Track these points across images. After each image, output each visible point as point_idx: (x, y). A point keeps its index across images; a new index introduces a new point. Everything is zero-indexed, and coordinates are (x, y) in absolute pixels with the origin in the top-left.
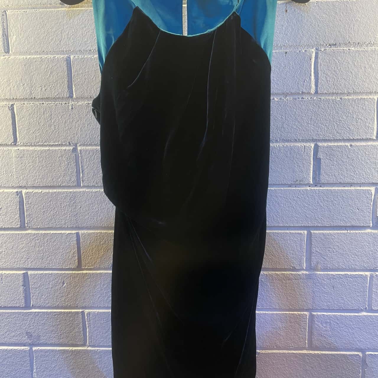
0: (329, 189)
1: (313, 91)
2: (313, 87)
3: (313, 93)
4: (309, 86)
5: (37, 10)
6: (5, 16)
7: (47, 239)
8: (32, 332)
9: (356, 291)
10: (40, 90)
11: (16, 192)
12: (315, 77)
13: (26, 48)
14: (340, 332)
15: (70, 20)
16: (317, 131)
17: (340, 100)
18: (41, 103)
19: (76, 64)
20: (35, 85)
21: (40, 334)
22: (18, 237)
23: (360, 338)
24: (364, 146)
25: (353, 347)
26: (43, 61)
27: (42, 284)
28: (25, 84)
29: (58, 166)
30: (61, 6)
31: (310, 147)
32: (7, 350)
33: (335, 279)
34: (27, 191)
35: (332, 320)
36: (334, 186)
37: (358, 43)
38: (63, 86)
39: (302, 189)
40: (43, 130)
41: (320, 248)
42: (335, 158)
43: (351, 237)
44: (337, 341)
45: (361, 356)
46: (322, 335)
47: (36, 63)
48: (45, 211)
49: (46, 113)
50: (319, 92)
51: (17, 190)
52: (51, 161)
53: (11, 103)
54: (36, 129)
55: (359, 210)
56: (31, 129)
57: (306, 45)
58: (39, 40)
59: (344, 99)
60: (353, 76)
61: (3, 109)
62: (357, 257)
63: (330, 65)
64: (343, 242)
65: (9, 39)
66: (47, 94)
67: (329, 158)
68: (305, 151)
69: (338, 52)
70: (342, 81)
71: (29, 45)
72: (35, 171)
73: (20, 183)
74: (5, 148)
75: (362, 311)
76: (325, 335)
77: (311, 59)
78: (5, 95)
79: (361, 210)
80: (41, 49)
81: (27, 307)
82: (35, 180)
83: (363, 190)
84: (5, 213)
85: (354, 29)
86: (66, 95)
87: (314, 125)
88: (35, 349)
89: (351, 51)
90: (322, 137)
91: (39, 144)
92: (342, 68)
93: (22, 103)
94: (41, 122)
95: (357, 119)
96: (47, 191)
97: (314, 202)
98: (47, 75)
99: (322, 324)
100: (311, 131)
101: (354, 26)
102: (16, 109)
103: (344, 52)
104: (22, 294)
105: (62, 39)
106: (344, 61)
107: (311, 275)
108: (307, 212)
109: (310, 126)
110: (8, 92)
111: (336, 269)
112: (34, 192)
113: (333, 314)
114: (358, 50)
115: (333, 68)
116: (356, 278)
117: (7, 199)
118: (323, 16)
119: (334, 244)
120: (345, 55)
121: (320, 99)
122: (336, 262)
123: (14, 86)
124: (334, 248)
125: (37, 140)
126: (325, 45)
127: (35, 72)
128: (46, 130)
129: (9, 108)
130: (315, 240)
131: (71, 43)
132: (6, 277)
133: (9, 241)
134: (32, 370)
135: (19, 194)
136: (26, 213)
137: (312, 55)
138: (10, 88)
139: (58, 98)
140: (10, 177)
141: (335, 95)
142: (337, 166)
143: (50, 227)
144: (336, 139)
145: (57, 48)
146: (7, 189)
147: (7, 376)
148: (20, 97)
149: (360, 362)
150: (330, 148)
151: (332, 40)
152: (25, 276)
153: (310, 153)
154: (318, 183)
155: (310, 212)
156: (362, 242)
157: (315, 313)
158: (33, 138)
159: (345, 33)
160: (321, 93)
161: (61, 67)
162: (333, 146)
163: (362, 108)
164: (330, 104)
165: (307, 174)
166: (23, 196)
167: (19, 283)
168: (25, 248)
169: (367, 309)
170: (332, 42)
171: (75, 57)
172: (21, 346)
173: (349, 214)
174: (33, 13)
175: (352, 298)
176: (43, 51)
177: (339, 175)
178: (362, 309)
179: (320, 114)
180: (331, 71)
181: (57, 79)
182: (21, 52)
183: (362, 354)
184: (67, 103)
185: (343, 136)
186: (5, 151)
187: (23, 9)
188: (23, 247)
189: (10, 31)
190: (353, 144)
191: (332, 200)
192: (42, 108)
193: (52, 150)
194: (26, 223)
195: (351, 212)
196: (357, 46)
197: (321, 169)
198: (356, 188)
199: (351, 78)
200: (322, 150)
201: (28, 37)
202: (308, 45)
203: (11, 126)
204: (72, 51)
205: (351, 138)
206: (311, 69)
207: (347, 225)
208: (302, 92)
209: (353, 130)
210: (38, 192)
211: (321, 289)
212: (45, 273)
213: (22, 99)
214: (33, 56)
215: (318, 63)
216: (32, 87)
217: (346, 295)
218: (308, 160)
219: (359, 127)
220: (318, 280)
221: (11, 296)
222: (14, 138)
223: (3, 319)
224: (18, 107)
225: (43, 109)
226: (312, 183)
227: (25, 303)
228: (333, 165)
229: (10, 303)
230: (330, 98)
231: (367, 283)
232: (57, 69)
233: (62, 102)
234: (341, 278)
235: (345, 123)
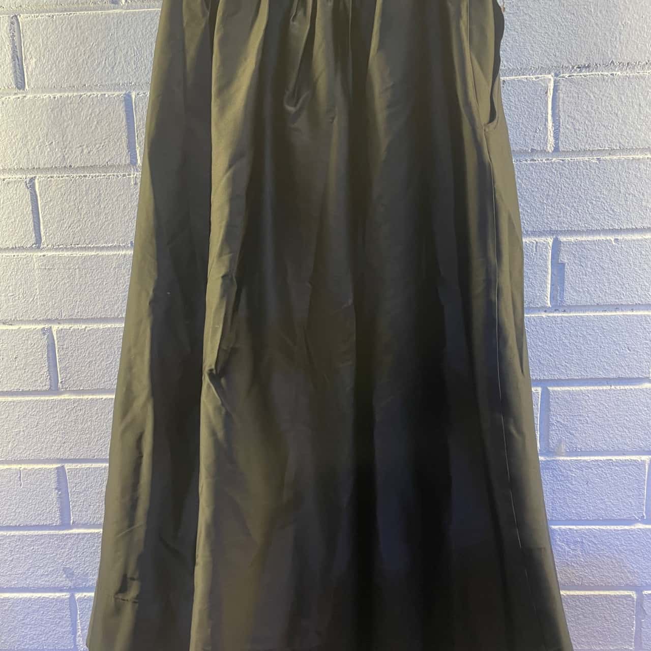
0: (579, 316)
1: (550, 148)
2: (551, 140)
3: (550, 151)
4: (544, 138)
5: (71, 14)
6: (16, 24)
7: (96, 409)
8: (73, 567)
9: (626, 487)
10: (78, 153)
11: (42, 330)
12: (553, 123)
13: (54, 79)
14: (599, 557)
15: (128, 31)
16: (559, 217)
17: (596, 163)
18: (82, 175)
19: (141, 107)
20: (71, 144)
21: (87, 570)
22: (46, 406)
23: (633, 567)
24: (638, 240)
25: (620, 583)
26: (84, 102)
27: (90, 485)
28: (54, 143)
29: (113, 283)
30: (112, 5)
31: (545, 245)
32: (30, 599)
33: (590, 468)
34: (61, 327)
35: (585, 538)
36: (588, 311)
37: (628, 64)
38: (120, 145)
39: (533, 315)
40: (87, 222)
41: (563, 416)
42: (589, 263)
43: (617, 397)
44: (593, 573)
45: (635, 598)
46: (569, 563)
47: (72, 105)
48: (92, 361)
49: (90, 192)
50: (561, 149)
51: (43, 326)
52: (101, 275)
53: (30, 176)
54: (74, 221)
55: (630, 350)
56: (65, 221)
57: (539, 67)
58: (76, 65)
59: (604, 160)
60: (618, 120)
61: (16, 186)
62: (627, 431)
63: (579, 101)
64: (604, 405)
65: (24, 64)
66: (92, 159)
67: (578, 262)
68: (538, 251)
69: (592, 79)
70: (600, 128)
71: (59, 75)
72: (73, 293)
73: (48, 313)
74: (22, 254)
75: (636, 521)
76: (574, 563)
77: (546, 93)
78: (19, 163)
79: (634, 350)
80: (81, 82)
81: (65, 525)
82: (73, 308)
83: (637, 316)
84: (22, 365)
85: (620, 39)
86: (124, 162)
87: (552, 207)
88: (79, 596)
89: (616, 77)
90: (567, 226)
91: (80, 245)
92: (600, 107)
93: (49, 176)
94: (81, 208)
95: (627, 195)
96: (95, 326)
97: (553, 339)
98: (92, 127)
99: (568, 545)
100: (547, 217)
101: (620, 34)
102: (39, 185)
103: (604, 80)
104: (56, 504)
105: (115, 64)
106: (603, 95)
107: (549, 463)
108: (541, 356)
109: (545, 207)
110: (24, 156)
111: (592, 451)
112: (72, 329)
113: (587, 527)
114: (628, 75)
115: (585, 107)
116: (626, 465)
117: (26, 341)
118: (567, 18)
119: (588, 409)
120: (605, 84)
121: (563, 160)
122: (591, 440)
123: (35, 147)
124: (588, 417)
125: (76, 239)
126: (571, 67)
127: (70, 122)
128: (91, 221)
129: (26, 184)
130: (556, 402)
131: (132, 70)
132: (27, 475)
133: (30, 413)
134: (74, 632)
135: (47, 332)
136: (59, 365)
137: (549, 85)
138: (28, 150)
139: (111, 166)
140: (31, 303)
141: (589, 153)
142: (592, 276)
143: (102, 389)
144: (591, 230)
145: (108, 79)
146: (25, 324)
147: (31, 643)
148: (45, 165)
149: (633, 607)
150: (580, 245)
151: (583, 59)
152: (61, 472)
153: (547, 255)
154: (560, 306)
155: (547, 355)
156: (636, 405)
157: (556, 527)
158: (68, 235)
159: (605, 47)
160: (564, 151)
161: (115, 111)
162: (585, 241)
163: (635, 175)
164: (580, 170)
165: (541, 289)
166: (53, 337)
167: (49, 485)
168: (60, 426)
169: (645, 518)
170: (583, 62)
171: (138, 94)
172: (55, 592)
173: (613, 358)
174: (65, 17)
175: (618, 500)
176: (83, 83)
177: (595, 291)
178: (637, 518)
179: (563, 187)
180: (581, 113)
181: (108, 134)
182: (45, 88)
183: (636, 594)
184: (127, 174)
185: (602, 224)
186: (21, 258)
187: (47, 12)
188: (56, 423)
189: (26, 50)
190: (620, 238)
191: (584, 335)
192: (83, 183)
193: (103, 257)
194: (59, 382)
195: (616, 354)
196: (627, 69)
197: (566, 282)
198: (625, 313)
199: (615, 124)
200: (567, 249)
201: (57, 62)
202: (542, 67)
203: (31, 215)
204: (133, 83)
205: (617, 228)
206: (547, 108)
207: (610, 377)
208: (532, 150)
209: (620, 212)
210: (80, 328)
211: (566, 485)
212: (94, 468)
213: (48, 169)
214: (66, 94)
215: (559, 98)
216: (66, 148)
217: (609, 495)
218: (541, 266)
219: (630, 209)
220: (561, 471)
221: (36, 508)
222: (36, 236)
223: (23, 547)
224: (41, 183)
225: (86, 185)
226: (550, 306)
227: (61, 519)
228: (586, 276)
229: (35, 519)
230: (580, 158)
231: (645, 474)
232: (108, 115)
233: (118, 172)
234: (601, 467)
235: (606, 201)
